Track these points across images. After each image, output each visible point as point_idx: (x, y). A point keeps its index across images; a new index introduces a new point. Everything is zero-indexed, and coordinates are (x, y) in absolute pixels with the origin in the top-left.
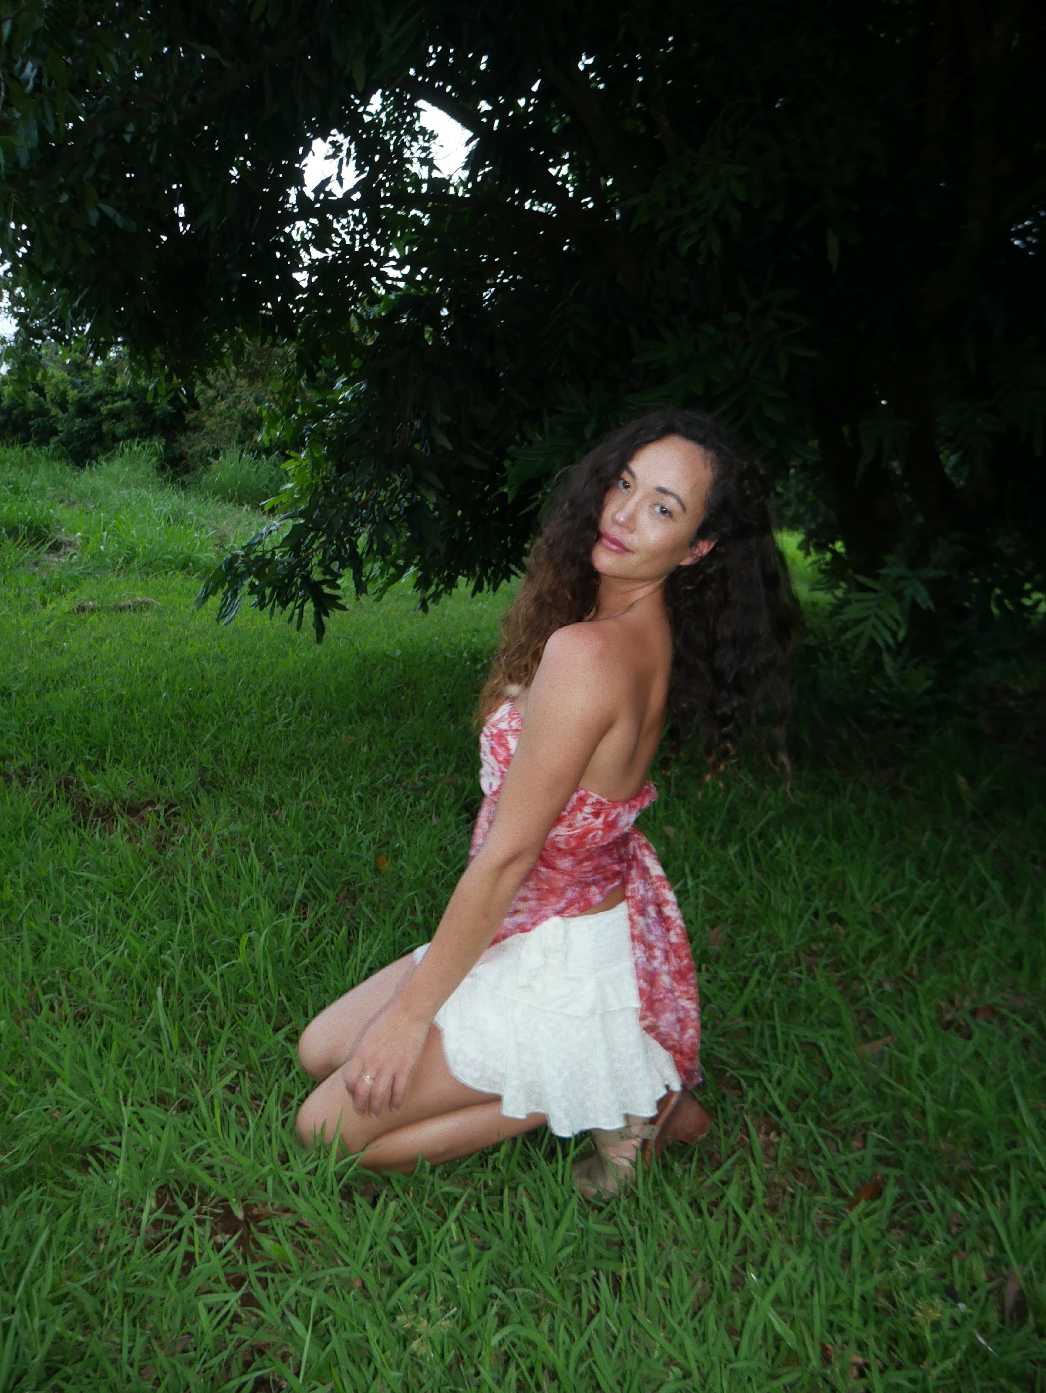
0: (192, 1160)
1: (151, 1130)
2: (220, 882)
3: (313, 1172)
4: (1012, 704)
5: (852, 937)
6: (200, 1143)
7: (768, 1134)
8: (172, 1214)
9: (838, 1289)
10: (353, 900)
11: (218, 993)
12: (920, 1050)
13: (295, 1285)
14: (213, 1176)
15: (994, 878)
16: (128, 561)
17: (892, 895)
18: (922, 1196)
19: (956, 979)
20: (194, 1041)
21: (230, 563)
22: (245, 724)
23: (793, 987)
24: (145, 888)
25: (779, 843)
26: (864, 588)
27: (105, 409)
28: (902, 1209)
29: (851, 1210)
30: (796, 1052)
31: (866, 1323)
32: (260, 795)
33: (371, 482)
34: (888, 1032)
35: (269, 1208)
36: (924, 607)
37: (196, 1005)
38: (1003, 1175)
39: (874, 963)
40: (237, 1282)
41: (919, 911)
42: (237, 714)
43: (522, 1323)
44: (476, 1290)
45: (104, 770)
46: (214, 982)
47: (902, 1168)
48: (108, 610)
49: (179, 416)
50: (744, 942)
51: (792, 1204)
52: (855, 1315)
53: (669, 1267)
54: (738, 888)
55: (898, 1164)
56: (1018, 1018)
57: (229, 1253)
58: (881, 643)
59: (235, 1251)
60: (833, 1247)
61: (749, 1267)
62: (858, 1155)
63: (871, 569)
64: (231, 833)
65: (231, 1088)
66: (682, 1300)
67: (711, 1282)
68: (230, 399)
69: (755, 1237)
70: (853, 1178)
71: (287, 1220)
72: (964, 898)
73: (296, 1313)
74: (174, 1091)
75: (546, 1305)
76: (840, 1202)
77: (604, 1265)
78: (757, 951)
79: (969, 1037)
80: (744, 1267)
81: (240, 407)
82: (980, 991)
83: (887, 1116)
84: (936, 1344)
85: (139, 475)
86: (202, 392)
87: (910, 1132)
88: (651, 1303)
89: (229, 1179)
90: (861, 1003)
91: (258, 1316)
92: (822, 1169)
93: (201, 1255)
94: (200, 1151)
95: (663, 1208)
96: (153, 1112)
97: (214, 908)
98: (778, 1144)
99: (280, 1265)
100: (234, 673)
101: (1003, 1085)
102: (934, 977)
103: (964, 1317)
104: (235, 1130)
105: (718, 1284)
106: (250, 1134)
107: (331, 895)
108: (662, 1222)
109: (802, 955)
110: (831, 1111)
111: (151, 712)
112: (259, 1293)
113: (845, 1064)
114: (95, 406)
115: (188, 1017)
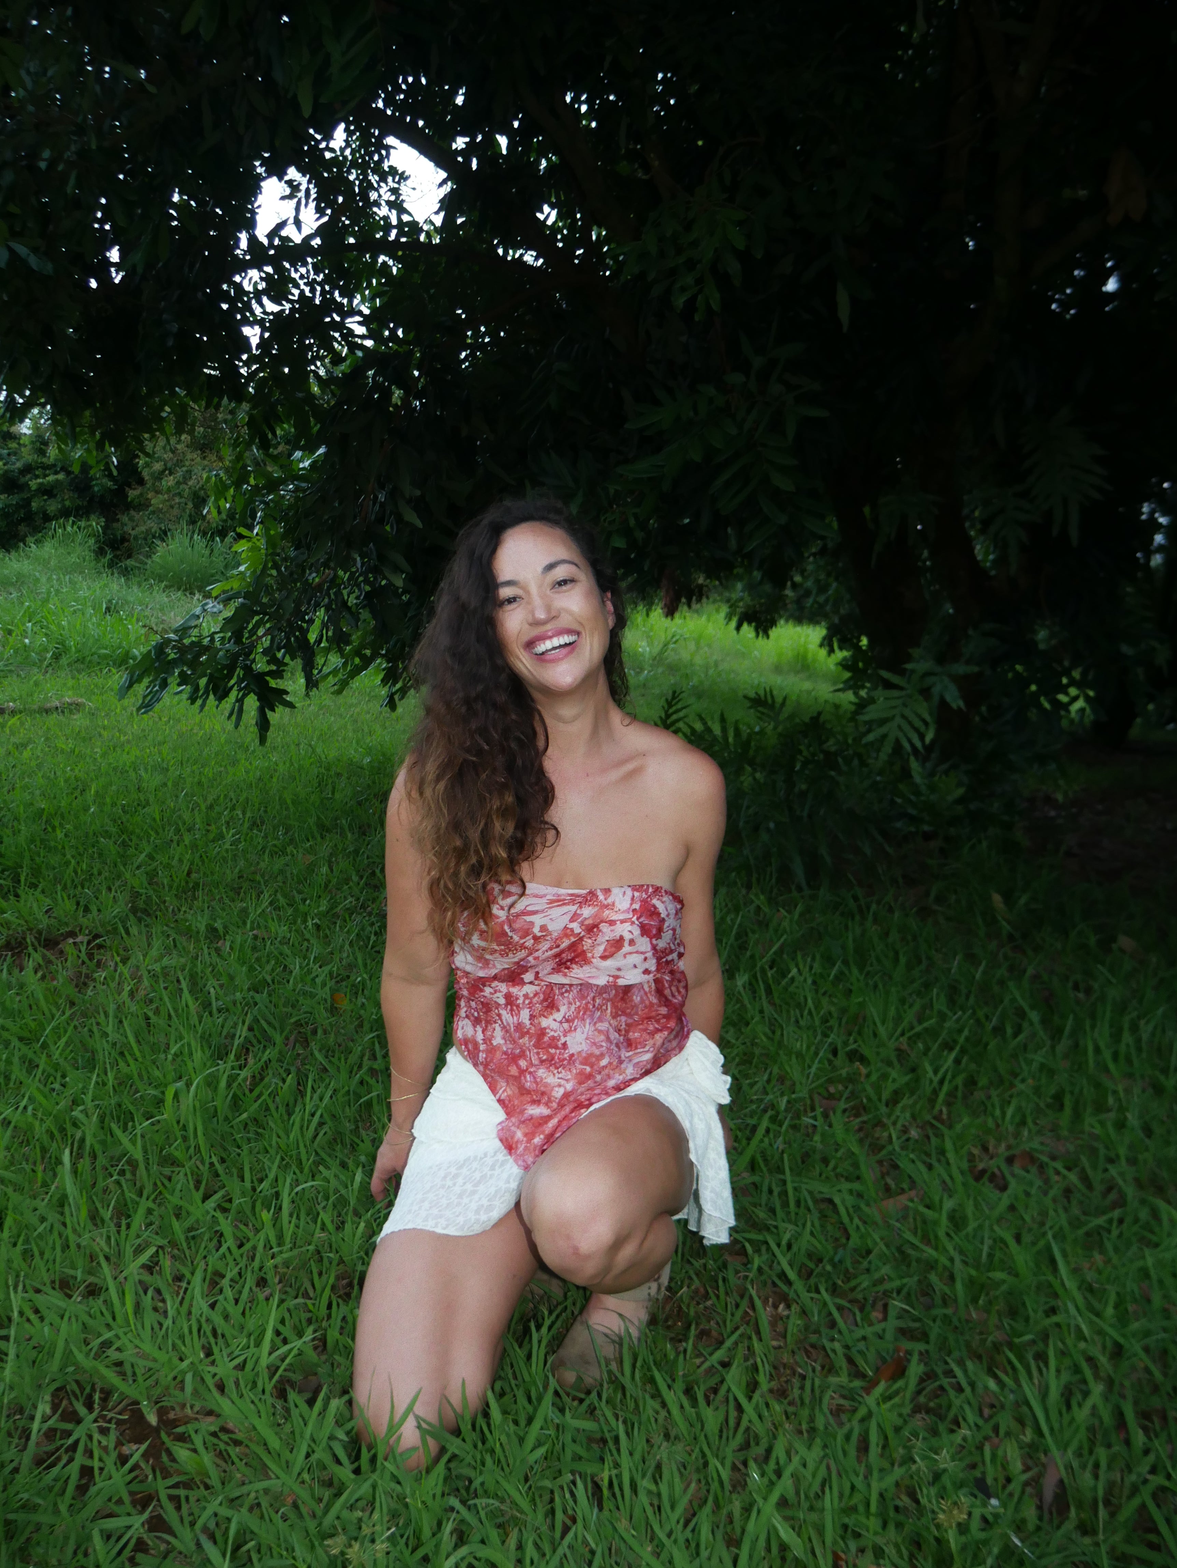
0: (97, 1357)
1: (47, 1321)
2: (149, 1025)
3: (241, 1367)
4: (1053, 813)
5: (874, 1078)
6: (108, 1335)
7: (776, 1307)
8: (70, 1422)
9: (853, 1487)
10: (306, 1043)
11: (138, 1155)
12: (949, 1204)
13: (215, 1505)
14: (123, 1374)
15: (1032, 1008)
16: (57, 657)
17: (918, 1029)
18: (950, 1373)
19: (991, 1123)
20: (107, 1214)
21: (160, 649)
22: (187, 842)
23: (808, 1135)
24: (57, 1033)
25: (794, 971)
26: (888, 685)
27: (34, 484)
28: (928, 1389)
29: (868, 1394)
30: (809, 1210)
31: (885, 1525)
32: (200, 923)
33: (329, 560)
34: (913, 1184)
35: (188, 1411)
36: (954, 706)
37: (111, 1170)
38: (1041, 1346)
39: (900, 1105)
40: (143, 1501)
41: (948, 1046)
42: (178, 831)
43: (483, 1542)
44: (430, 1502)
45: (17, 896)
46: (133, 1142)
47: (928, 1342)
48: (31, 712)
49: (120, 493)
50: (752, 1085)
51: (802, 1388)
52: (872, 1518)
53: (659, 1467)
54: (747, 1024)
55: (924, 1337)
56: (1059, 1165)
57: (136, 1467)
58: (906, 745)
59: (143, 1465)
60: (848, 1437)
61: (752, 1464)
62: (878, 1328)
63: (897, 664)
64: (163, 968)
65: (149, 1268)
66: (673, 1507)
67: (707, 1483)
68: (179, 474)
69: (759, 1428)
70: (871, 1356)
71: (209, 1425)
72: (999, 1030)
73: (212, 1538)
74: (79, 1274)
75: (514, 1518)
76: (857, 1383)
77: (580, 1467)
78: (766, 1093)
79: (1004, 1188)
80: (745, 1463)
81: (190, 483)
82: (1017, 1135)
83: (911, 1282)
84: (964, 1548)
85: (73, 558)
86: (147, 465)
87: (938, 1300)
88: (637, 1512)
89: (140, 1379)
90: (884, 1152)
91: (168, 1543)
92: (837, 1346)
93: (101, 1469)
94: (106, 1345)
95: (653, 1397)
96: (53, 1299)
97: (138, 1054)
98: (788, 1317)
99: (197, 1480)
100: (176, 784)
101: (1042, 1243)
102: (966, 1120)
103: (996, 1516)
104: (150, 1318)
105: (715, 1486)
106: (168, 1322)
107: (278, 1039)
108: (651, 1413)
109: (816, 1098)
110: (848, 1277)
111: (76, 828)
112: (170, 1514)
113: (865, 1223)
114: (23, 480)
115: (101, 1184)
